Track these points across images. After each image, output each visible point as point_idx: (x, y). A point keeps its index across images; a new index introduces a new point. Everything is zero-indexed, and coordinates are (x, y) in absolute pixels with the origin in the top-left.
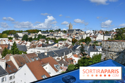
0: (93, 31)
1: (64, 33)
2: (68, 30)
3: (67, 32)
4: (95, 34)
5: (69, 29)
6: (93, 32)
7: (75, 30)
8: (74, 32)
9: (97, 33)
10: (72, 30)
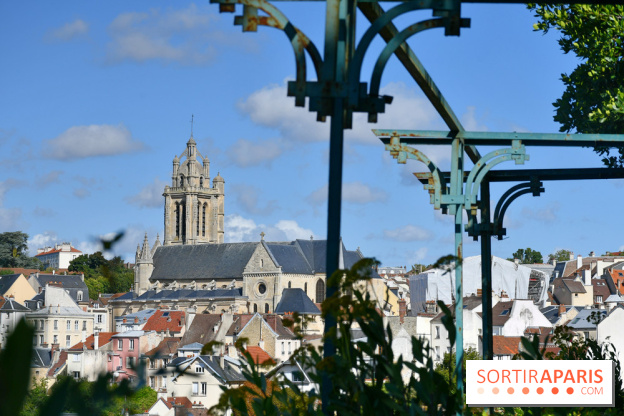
0: (526, 271)
1: (92, 298)
2: (161, 257)
3: (144, 284)
4: (553, 315)
5: (172, 241)
6: (535, 280)
7: (261, 260)
8: (250, 285)
9: (585, 300)
10: (214, 250)
